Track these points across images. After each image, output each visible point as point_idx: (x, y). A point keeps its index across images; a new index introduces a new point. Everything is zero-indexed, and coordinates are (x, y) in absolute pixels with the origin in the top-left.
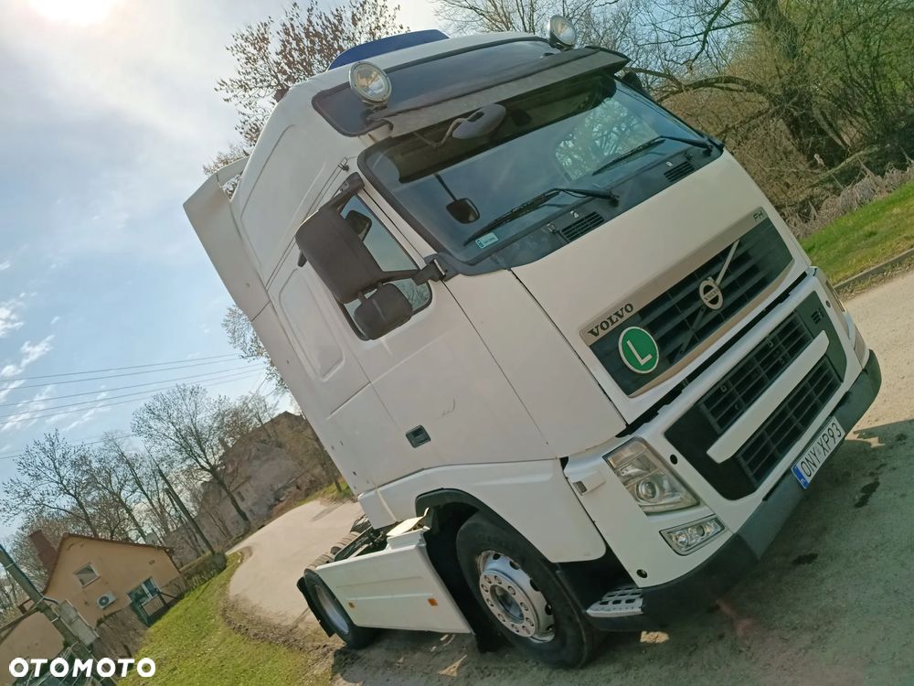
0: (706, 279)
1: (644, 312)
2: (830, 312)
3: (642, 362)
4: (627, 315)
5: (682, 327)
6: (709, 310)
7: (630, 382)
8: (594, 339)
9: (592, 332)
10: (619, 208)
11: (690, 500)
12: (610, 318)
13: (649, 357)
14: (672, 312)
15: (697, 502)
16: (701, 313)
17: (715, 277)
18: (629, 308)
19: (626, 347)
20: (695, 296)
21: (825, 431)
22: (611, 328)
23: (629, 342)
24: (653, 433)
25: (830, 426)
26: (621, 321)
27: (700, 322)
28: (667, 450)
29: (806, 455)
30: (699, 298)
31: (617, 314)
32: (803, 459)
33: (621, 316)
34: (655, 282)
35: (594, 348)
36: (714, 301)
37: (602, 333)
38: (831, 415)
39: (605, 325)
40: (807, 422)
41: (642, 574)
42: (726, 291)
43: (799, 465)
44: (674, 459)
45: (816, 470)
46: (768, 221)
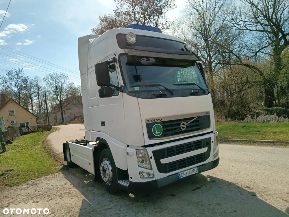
0: (184, 122)
1: (164, 122)
2: (212, 144)
3: (157, 133)
4: (159, 121)
5: (172, 130)
6: (181, 129)
7: (151, 136)
8: (148, 122)
9: (148, 121)
10: (173, 96)
11: (150, 168)
12: (155, 120)
13: (159, 133)
14: (172, 125)
15: (151, 169)
16: (178, 129)
17: (187, 122)
18: (161, 120)
19: (154, 127)
20: (179, 124)
21: (193, 169)
22: (154, 122)
23: (156, 127)
24: (150, 150)
25: (195, 169)
26: (157, 121)
27: (177, 131)
28: (151, 155)
29: (184, 172)
30: (180, 125)
31: (157, 120)
32: (183, 172)
33: (158, 121)
34: (171, 117)
35: (147, 124)
36: (183, 128)
37: (151, 122)
38: (197, 167)
39: (152, 121)
40: (189, 165)
41: (131, 178)
42: (187, 127)
43: (181, 173)
44: (151, 158)
45: (185, 176)
46: (209, 116)
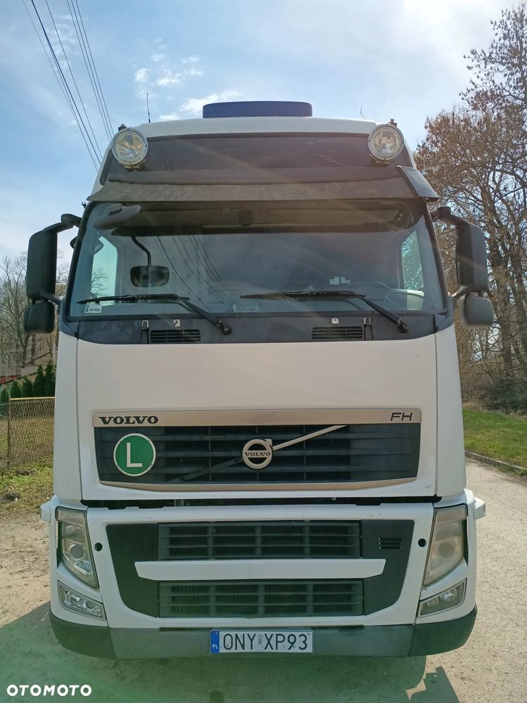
0: (263, 439)
1: (169, 430)
3: (129, 465)
4: (146, 424)
5: (203, 461)
6: (243, 464)
7: (108, 472)
8: (101, 424)
9: (103, 419)
12: (128, 418)
13: (140, 465)
14: (201, 445)
15: (96, 587)
16: (232, 462)
17: (275, 443)
18: (153, 420)
19: (124, 445)
20: (240, 445)
22: (123, 425)
23: (129, 445)
24: (98, 521)
25: (297, 634)
26: (137, 424)
28: (98, 535)
29: (240, 634)
30: (241, 450)
31: (137, 418)
32: (233, 634)
33: (139, 422)
36: (256, 461)
37: (112, 424)
38: (313, 628)
39: (119, 420)
40: (270, 612)
42: (276, 460)
43: (222, 634)
44: (99, 547)
45: (240, 650)
